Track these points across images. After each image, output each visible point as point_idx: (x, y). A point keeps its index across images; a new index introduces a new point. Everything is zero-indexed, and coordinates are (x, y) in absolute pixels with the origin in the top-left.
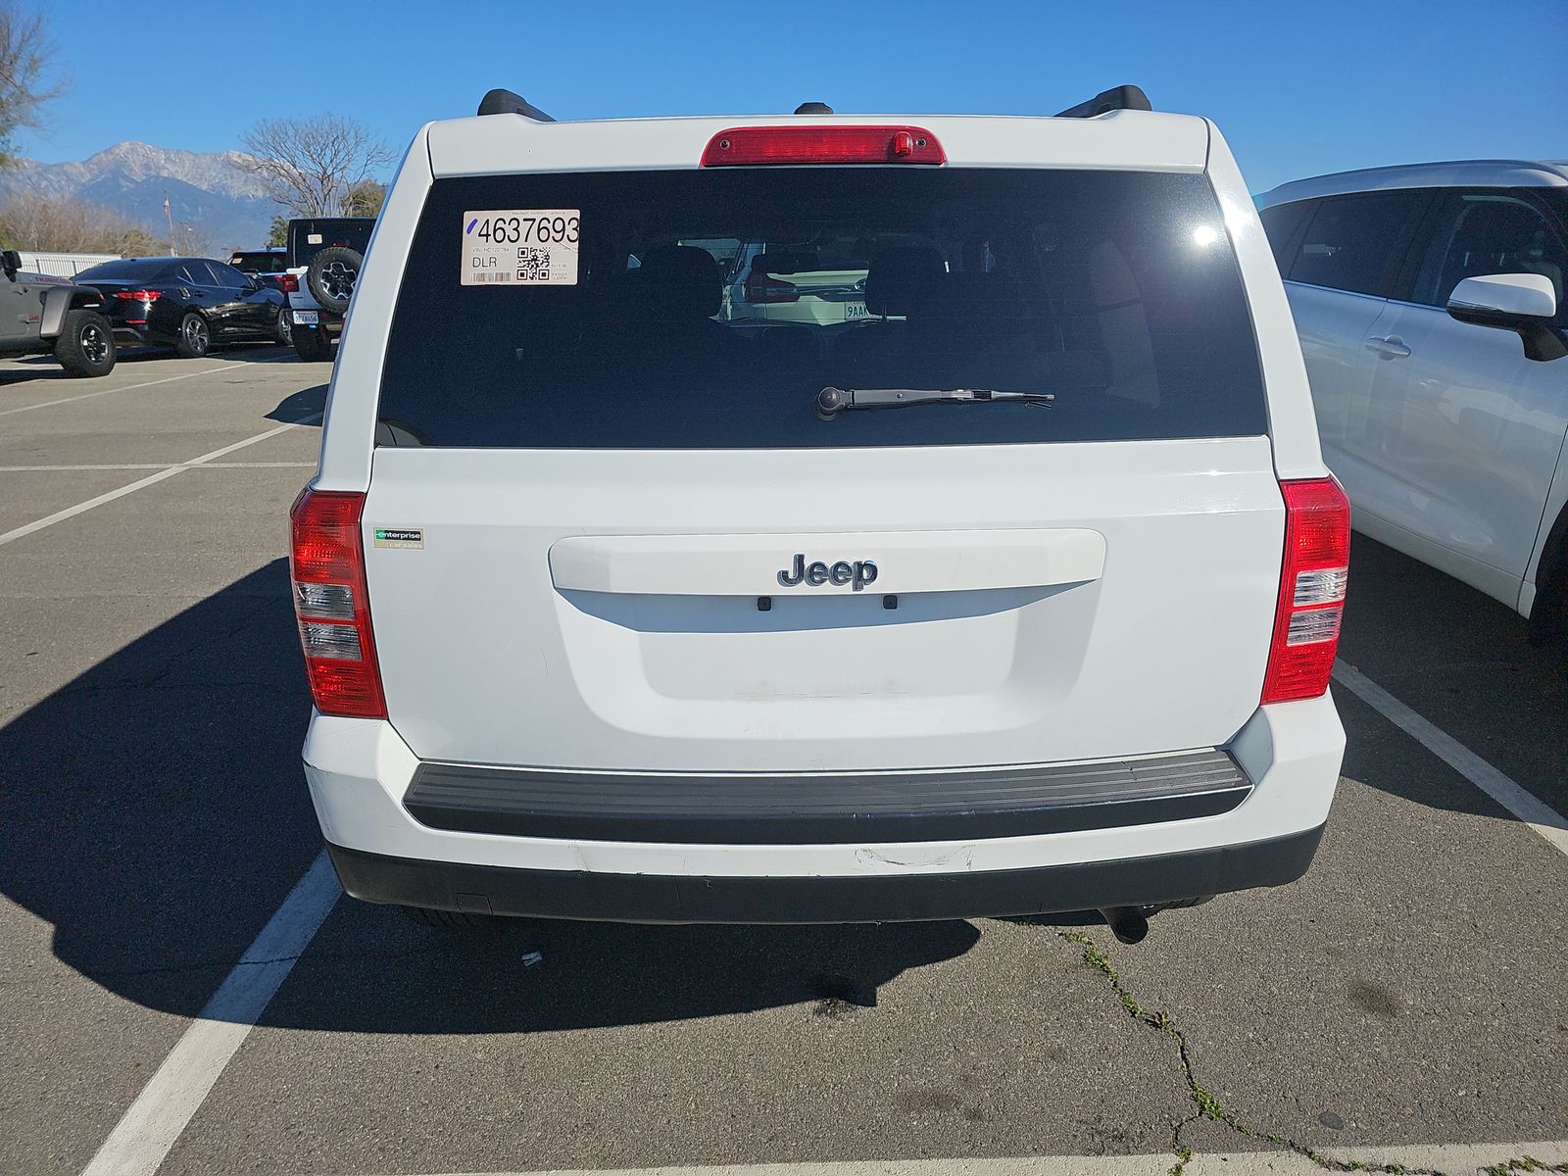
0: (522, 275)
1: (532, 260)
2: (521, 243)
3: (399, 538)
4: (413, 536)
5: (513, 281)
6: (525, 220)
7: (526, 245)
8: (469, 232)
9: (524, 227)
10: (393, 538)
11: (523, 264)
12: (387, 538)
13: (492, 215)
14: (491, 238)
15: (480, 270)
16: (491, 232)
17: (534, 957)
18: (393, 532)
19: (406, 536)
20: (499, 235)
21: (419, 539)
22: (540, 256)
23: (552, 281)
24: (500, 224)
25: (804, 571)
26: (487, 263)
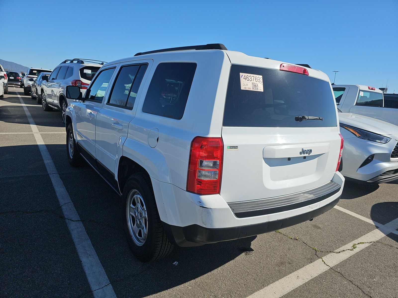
0: (253, 88)
1: (255, 85)
2: (252, 81)
3: (233, 148)
4: (236, 147)
5: (252, 90)
6: (252, 76)
7: (253, 82)
8: (241, 78)
9: (252, 78)
10: (231, 148)
11: (253, 86)
12: (230, 148)
13: (246, 74)
14: (246, 79)
15: (245, 86)
16: (246, 78)
17: (176, 263)
18: (231, 147)
19: (234, 147)
20: (248, 79)
21: (237, 148)
22: (256, 84)
23: (259, 91)
24: (248, 77)
25: (303, 152)
26: (246, 85)
